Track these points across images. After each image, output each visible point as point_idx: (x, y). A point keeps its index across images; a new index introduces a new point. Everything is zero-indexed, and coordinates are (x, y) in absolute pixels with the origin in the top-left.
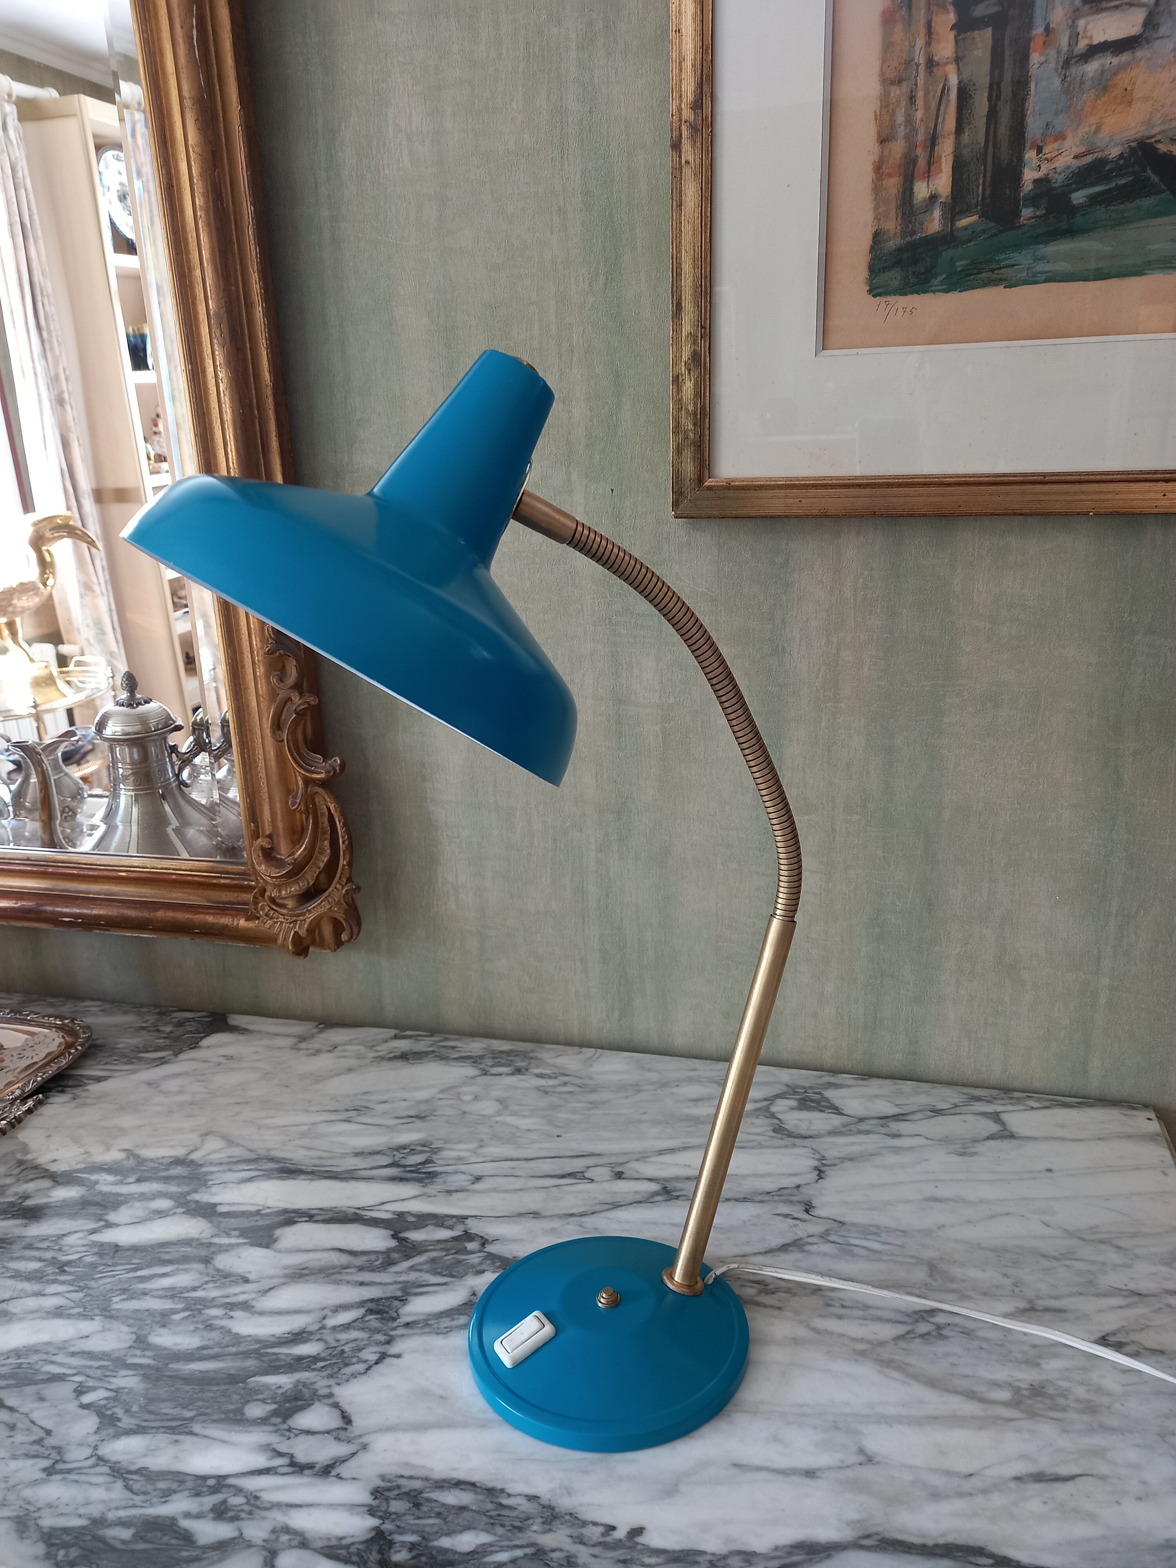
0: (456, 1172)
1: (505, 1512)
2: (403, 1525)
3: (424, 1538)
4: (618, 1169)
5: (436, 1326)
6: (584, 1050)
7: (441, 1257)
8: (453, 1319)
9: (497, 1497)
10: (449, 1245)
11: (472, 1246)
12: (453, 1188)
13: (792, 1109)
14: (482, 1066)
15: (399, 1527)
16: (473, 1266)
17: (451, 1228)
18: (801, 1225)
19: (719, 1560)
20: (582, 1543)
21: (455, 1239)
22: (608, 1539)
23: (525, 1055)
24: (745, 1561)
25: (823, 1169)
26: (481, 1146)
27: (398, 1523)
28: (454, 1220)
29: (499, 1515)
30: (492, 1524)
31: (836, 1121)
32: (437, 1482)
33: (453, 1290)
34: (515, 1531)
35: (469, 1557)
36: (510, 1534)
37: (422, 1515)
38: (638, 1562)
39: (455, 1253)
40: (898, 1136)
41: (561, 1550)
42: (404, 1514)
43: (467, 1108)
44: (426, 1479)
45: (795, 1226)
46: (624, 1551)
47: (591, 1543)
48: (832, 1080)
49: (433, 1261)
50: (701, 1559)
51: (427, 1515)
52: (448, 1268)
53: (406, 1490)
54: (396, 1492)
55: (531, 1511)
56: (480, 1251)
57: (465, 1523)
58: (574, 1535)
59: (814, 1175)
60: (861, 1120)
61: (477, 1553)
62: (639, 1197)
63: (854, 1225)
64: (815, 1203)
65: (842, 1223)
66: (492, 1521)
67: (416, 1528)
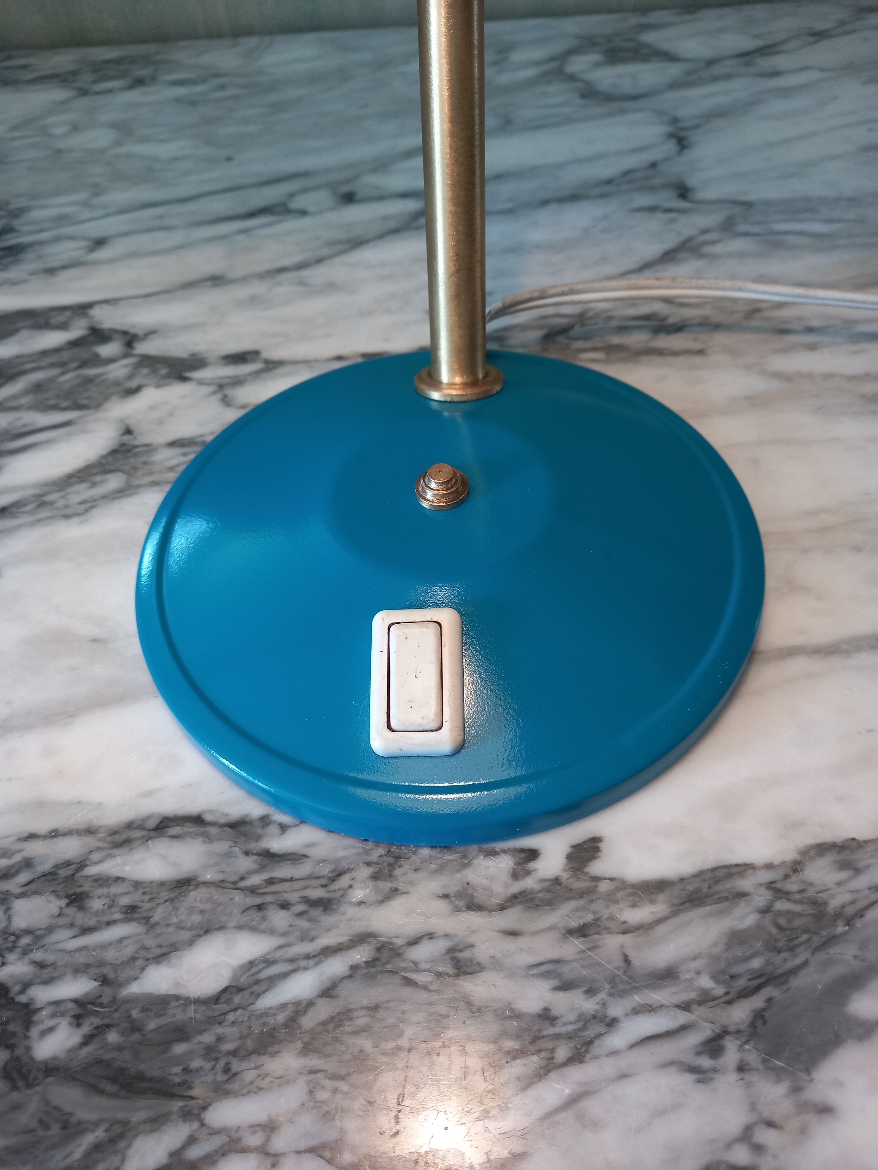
0: (58, 239)
1: (283, 871)
2: (50, 958)
3: (105, 981)
4: (345, 189)
5: (61, 503)
6: (243, 40)
7: (52, 380)
8: (94, 484)
9: (258, 838)
10: (65, 356)
11: (106, 350)
12: (56, 264)
13: (598, 65)
14: (79, 84)
15: (41, 965)
16: (117, 383)
17: (63, 326)
18: (684, 219)
19: (787, 877)
20: (473, 906)
21: (74, 344)
22: (529, 883)
23: (147, 60)
24: (844, 865)
25: (683, 134)
26: (97, 194)
27: (38, 955)
28: (68, 313)
29: (271, 882)
30: (260, 907)
31: (674, 70)
32: (114, 832)
33: (84, 432)
34: (315, 913)
35: (222, 1007)
36: (304, 924)
37: (92, 922)
38: (611, 925)
39: (80, 367)
40: (775, 74)
41: (431, 936)
42: (50, 929)
43: (62, 145)
44: (90, 831)
45: (673, 221)
46: (572, 904)
47: (496, 901)
48: (644, 20)
49: (38, 387)
50: (745, 884)
51: (106, 918)
52: (67, 395)
53: (46, 867)
54: (23, 877)
55: (341, 853)
56: (126, 356)
57: (196, 918)
58: (452, 890)
59: (671, 146)
60: (711, 63)
61: (240, 990)
62: (392, 224)
63: (769, 203)
64: (691, 182)
65: (748, 205)
66: (259, 900)
67: (81, 959)
